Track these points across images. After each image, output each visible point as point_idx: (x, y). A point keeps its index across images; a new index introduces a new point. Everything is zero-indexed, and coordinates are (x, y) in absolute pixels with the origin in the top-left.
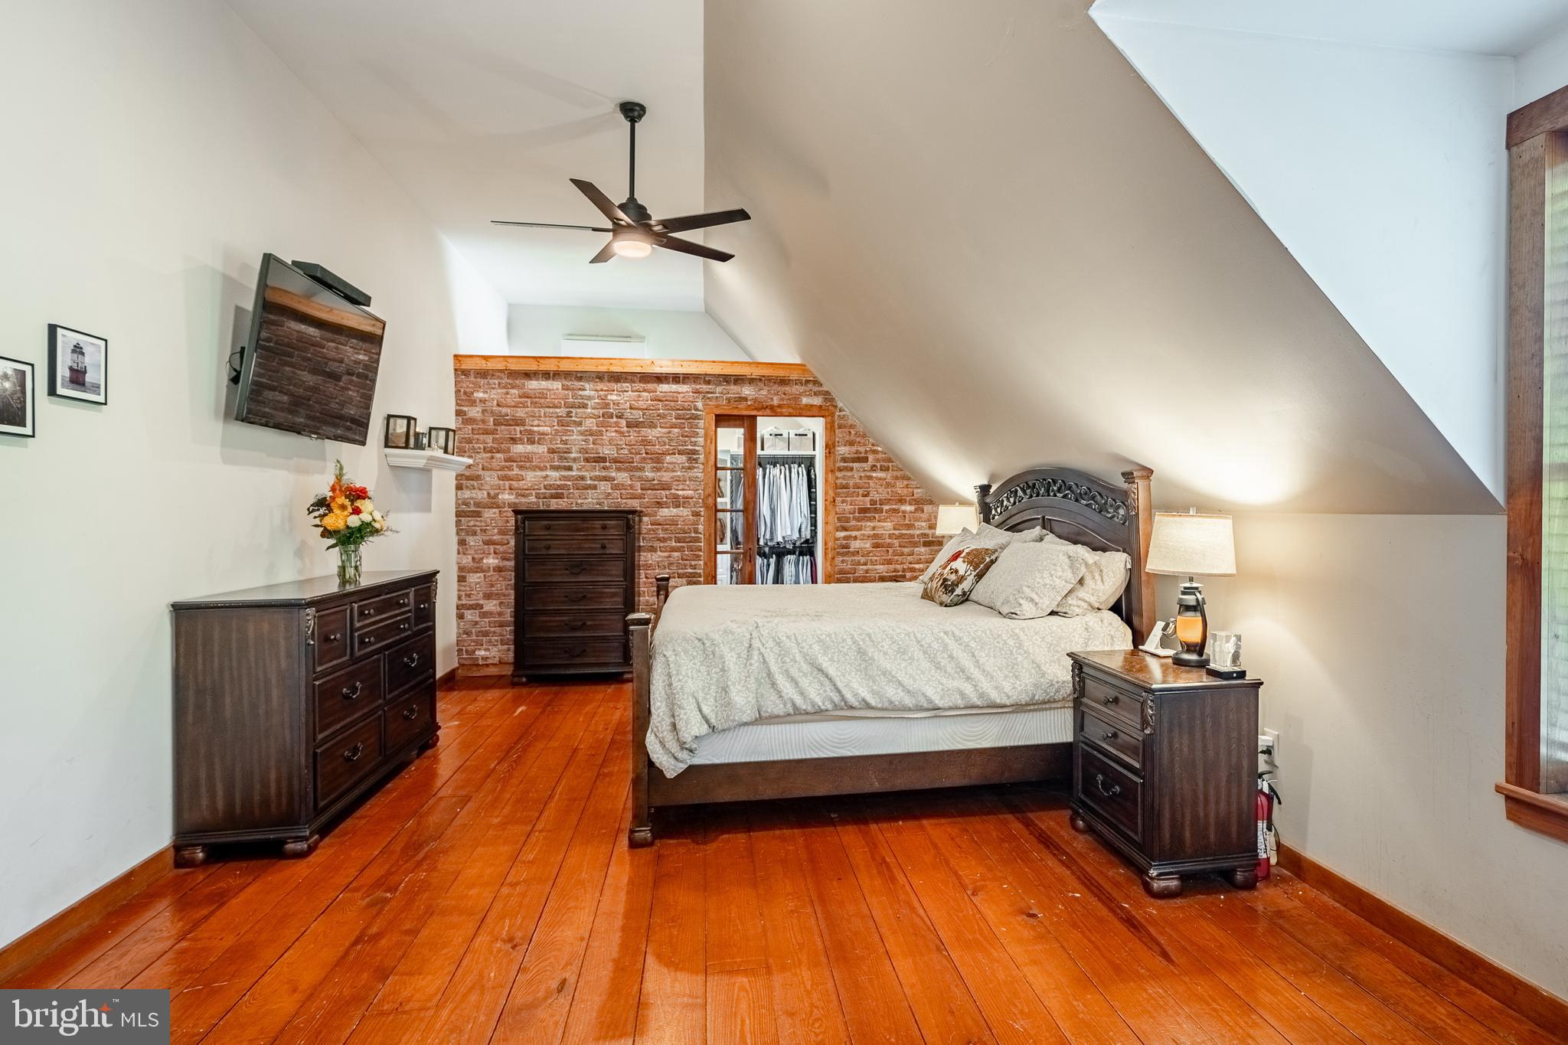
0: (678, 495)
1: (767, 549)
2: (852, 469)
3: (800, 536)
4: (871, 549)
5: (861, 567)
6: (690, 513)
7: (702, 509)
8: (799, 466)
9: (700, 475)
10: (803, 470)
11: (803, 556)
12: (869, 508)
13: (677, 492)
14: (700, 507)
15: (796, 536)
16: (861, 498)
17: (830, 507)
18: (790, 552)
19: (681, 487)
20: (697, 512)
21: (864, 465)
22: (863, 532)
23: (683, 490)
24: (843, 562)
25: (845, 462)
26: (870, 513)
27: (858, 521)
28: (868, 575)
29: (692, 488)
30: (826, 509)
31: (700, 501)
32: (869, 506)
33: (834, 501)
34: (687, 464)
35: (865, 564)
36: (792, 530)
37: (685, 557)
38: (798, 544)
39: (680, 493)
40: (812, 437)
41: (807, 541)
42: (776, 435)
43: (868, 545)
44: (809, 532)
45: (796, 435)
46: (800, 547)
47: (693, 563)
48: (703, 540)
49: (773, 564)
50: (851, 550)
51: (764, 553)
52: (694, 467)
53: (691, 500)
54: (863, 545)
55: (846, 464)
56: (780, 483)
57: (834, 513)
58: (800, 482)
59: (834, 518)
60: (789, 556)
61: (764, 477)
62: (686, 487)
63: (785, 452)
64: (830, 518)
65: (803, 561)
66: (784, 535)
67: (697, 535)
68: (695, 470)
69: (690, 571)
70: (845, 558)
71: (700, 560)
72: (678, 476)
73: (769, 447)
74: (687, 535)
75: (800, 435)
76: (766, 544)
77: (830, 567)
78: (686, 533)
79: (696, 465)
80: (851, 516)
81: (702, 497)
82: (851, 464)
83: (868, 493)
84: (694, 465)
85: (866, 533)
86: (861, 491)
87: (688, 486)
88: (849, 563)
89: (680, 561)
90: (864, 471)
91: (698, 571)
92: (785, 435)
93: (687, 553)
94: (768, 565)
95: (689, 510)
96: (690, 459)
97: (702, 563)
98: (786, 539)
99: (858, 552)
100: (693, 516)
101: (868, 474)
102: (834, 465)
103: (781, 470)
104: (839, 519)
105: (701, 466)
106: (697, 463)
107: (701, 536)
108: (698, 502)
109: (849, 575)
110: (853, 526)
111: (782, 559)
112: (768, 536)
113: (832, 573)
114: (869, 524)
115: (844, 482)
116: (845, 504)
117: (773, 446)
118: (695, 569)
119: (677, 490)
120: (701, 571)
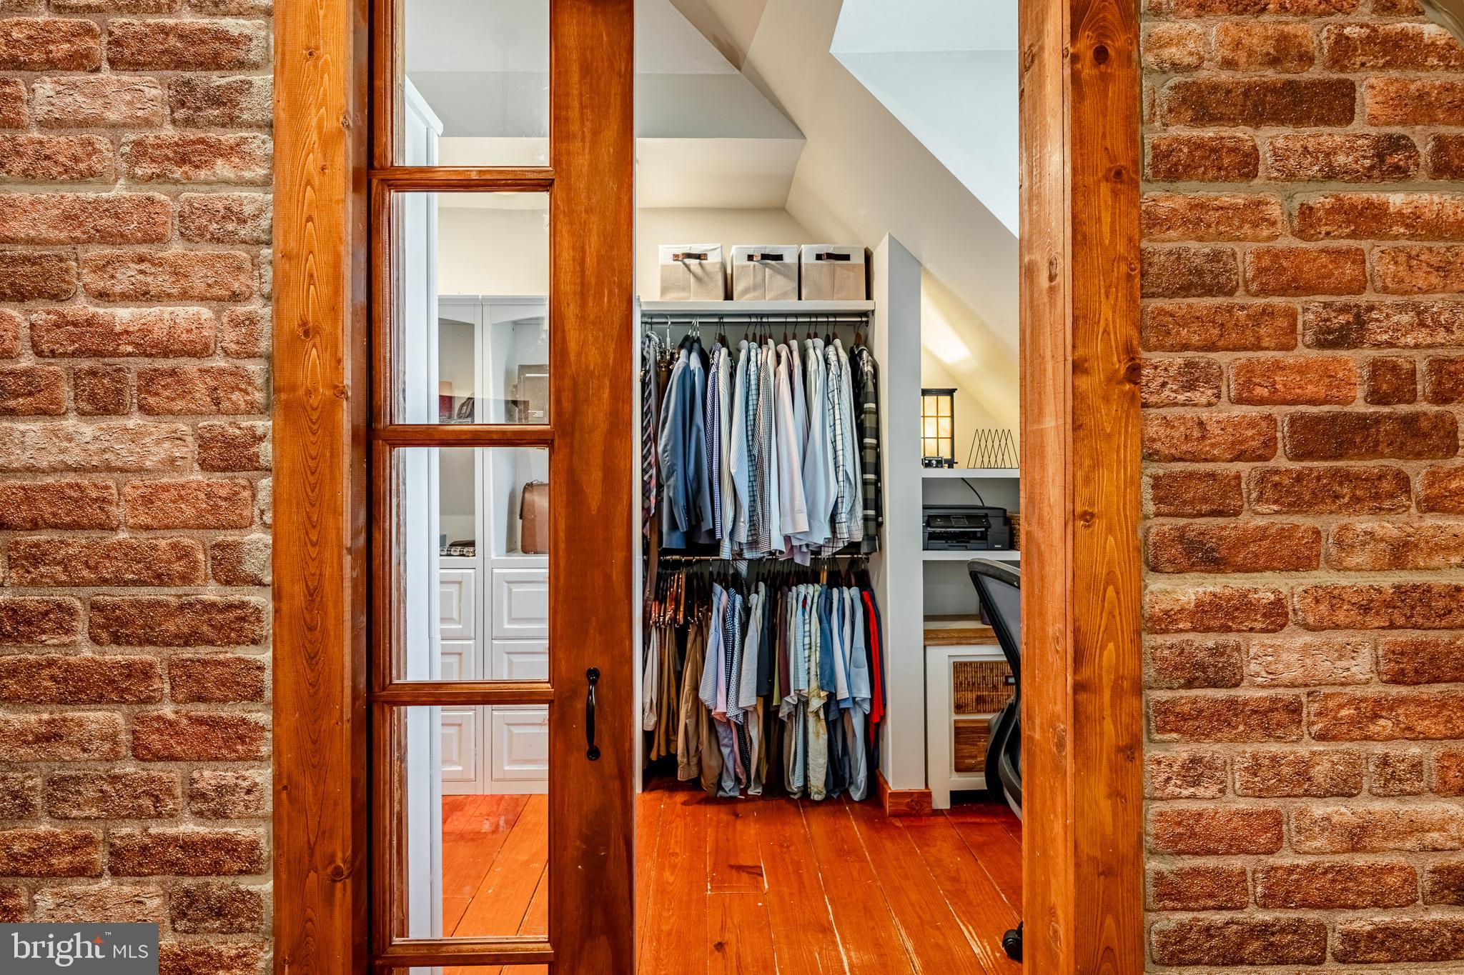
0: (110, 334)
1: (743, 567)
2: (1246, 165)
3: (834, 531)
4: (1376, 690)
5: (1319, 809)
6: (189, 449)
7: (262, 425)
8: (828, 342)
9: (252, 199)
10: (838, 353)
11: (839, 586)
12: (1363, 422)
13: (102, 311)
14: (252, 409)
15: (821, 534)
16: (1303, 354)
17: (1106, 415)
18: (808, 576)
19: (126, 277)
20: (230, 443)
21: (1332, 136)
22: (1323, 577)
23: (143, 296)
24: (1194, 771)
25: (1203, 116)
26: (1374, 452)
27: (1297, 506)
28: (1360, 860)
29: (199, 286)
30: (1077, 427)
31: (255, 367)
32: (1360, 406)
33: (1134, 372)
34: (169, 132)
35: (1344, 789)
36: (811, 516)
37: (155, 741)
38: (826, 553)
39: (123, 315)
40: (862, 261)
41: (853, 547)
42: (764, 257)
43: (1361, 666)
44: (860, 523)
45: (819, 257)
46: (832, 560)
47: (208, 776)
48: (267, 628)
49: (759, 612)
50: (1244, 693)
51: (737, 574)
52: (218, 151)
53: (190, 366)
54: (1324, 666)
55: (1209, 133)
56: (777, 387)
57: (1132, 452)
58: (833, 383)
59: (1133, 482)
60: (802, 588)
61: (732, 376)
62: (160, 281)
63: (792, 305)
64: (1108, 484)
65: (842, 601)
66: (789, 531)
67: (235, 595)
68: (222, 168)
69: (189, 828)
70: (1207, 749)
71: (254, 758)
72: (113, 210)
73: (746, 291)
74: (168, 594)
75: (830, 256)
76: (739, 555)
77: (1105, 806)
78: (160, 579)
79: (229, 137)
80: (1244, 468)
81: (264, 345)
82: (1242, 132)
83: (1361, 322)
84: (213, 135)
85: (1343, 580)
86: (1308, 309)
87: (177, 273)
88: (1239, 779)
89: (130, 768)
90: (1331, 174)
91: (243, 832)
92: (790, 259)
93: (168, 711)
94: (747, 610)
95: (183, 426)
96: (183, 98)
97: (263, 776)
98: (795, 543)
99: (1294, 709)
100: (205, 466)
101: (1358, 194)
102: (1134, 140)
103: (778, 356)
104: (1165, 491)
105: (260, 143)
106: (231, 122)
107: (260, 599)
108: (239, 380)
109: (1236, 863)
110: (1262, 534)
111: (784, 596)
112: (743, 535)
113: (1125, 846)
114: (1364, 523)
115: (1198, 249)
116: (1202, 395)
117: (755, 288)
118: (219, 814)
119: (103, 296)
120: (258, 832)
